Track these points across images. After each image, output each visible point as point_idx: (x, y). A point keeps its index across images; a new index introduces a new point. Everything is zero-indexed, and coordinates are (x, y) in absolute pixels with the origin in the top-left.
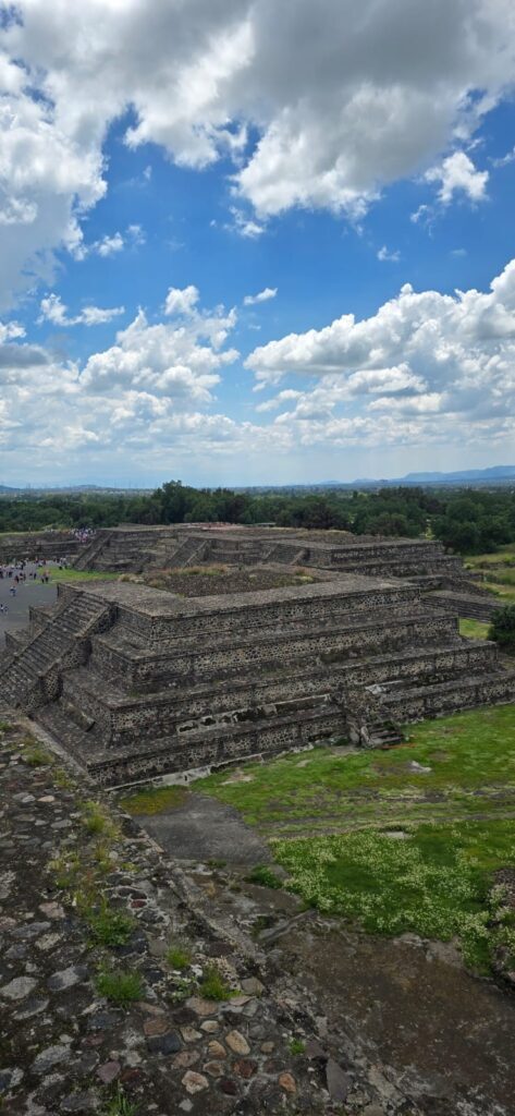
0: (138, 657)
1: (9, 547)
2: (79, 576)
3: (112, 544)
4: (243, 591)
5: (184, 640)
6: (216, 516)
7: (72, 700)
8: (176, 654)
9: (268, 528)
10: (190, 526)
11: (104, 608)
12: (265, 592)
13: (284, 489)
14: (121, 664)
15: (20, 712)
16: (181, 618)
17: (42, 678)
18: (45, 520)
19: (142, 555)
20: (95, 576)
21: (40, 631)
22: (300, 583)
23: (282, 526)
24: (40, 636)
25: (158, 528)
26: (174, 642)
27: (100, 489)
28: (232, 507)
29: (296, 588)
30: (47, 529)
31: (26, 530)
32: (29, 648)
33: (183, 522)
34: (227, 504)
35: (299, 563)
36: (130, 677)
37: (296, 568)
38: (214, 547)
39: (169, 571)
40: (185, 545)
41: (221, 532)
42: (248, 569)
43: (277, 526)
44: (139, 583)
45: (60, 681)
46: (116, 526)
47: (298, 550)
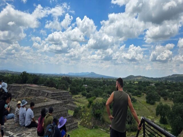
3: (11, 89)
6: (32, 82)
9: (42, 86)
10: (27, 85)
12: (38, 104)
19: (17, 93)
22: (45, 102)
23: (45, 86)
25: (21, 85)
27: (9, 71)
29: (43, 103)
33: (26, 83)
34: (35, 79)
35: (46, 97)
37: (44, 98)
38: (31, 91)
39: (22, 98)
40: (26, 90)
41: (33, 87)
42: (36, 98)
44: (16, 101)
46: (12, 84)
47: (46, 93)
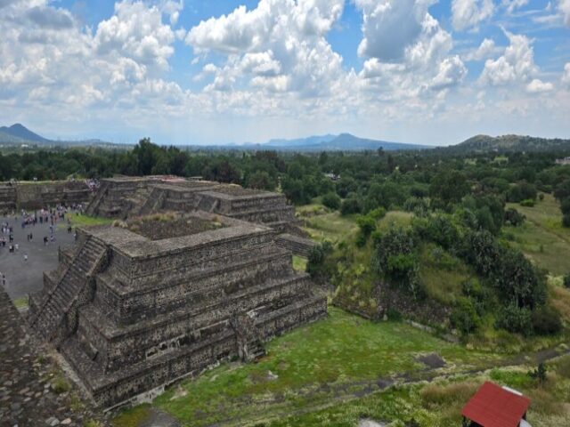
0: (124, 293)
1: (46, 194)
2: (90, 222)
3: (109, 193)
4: (184, 235)
5: (150, 277)
6: (169, 170)
7: (84, 332)
8: (145, 290)
10: (155, 178)
11: (104, 250)
12: (195, 236)
13: (207, 147)
14: (115, 300)
15: (52, 345)
16: (149, 259)
17: (66, 314)
18: (69, 171)
19: (126, 203)
20: (99, 222)
21: (65, 271)
22: (215, 228)
23: (206, 179)
24: (65, 276)
25: (136, 179)
26: (145, 280)
27: (103, 143)
28: (178, 162)
29: (211, 232)
30: (70, 179)
31: (57, 179)
32: (58, 287)
33: (150, 174)
34: (176, 159)
35: (214, 212)
36: (119, 311)
37: (213, 216)
38: (168, 197)
39: (142, 217)
40: (152, 194)
41: (171, 184)
42: (187, 216)
43: (203, 179)
44: (125, 228)
45: (77, 316)
46: (112, 177)
47: (213, 199)
